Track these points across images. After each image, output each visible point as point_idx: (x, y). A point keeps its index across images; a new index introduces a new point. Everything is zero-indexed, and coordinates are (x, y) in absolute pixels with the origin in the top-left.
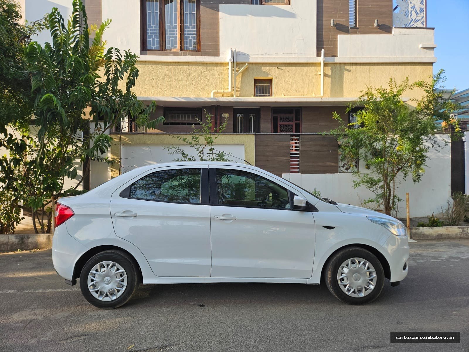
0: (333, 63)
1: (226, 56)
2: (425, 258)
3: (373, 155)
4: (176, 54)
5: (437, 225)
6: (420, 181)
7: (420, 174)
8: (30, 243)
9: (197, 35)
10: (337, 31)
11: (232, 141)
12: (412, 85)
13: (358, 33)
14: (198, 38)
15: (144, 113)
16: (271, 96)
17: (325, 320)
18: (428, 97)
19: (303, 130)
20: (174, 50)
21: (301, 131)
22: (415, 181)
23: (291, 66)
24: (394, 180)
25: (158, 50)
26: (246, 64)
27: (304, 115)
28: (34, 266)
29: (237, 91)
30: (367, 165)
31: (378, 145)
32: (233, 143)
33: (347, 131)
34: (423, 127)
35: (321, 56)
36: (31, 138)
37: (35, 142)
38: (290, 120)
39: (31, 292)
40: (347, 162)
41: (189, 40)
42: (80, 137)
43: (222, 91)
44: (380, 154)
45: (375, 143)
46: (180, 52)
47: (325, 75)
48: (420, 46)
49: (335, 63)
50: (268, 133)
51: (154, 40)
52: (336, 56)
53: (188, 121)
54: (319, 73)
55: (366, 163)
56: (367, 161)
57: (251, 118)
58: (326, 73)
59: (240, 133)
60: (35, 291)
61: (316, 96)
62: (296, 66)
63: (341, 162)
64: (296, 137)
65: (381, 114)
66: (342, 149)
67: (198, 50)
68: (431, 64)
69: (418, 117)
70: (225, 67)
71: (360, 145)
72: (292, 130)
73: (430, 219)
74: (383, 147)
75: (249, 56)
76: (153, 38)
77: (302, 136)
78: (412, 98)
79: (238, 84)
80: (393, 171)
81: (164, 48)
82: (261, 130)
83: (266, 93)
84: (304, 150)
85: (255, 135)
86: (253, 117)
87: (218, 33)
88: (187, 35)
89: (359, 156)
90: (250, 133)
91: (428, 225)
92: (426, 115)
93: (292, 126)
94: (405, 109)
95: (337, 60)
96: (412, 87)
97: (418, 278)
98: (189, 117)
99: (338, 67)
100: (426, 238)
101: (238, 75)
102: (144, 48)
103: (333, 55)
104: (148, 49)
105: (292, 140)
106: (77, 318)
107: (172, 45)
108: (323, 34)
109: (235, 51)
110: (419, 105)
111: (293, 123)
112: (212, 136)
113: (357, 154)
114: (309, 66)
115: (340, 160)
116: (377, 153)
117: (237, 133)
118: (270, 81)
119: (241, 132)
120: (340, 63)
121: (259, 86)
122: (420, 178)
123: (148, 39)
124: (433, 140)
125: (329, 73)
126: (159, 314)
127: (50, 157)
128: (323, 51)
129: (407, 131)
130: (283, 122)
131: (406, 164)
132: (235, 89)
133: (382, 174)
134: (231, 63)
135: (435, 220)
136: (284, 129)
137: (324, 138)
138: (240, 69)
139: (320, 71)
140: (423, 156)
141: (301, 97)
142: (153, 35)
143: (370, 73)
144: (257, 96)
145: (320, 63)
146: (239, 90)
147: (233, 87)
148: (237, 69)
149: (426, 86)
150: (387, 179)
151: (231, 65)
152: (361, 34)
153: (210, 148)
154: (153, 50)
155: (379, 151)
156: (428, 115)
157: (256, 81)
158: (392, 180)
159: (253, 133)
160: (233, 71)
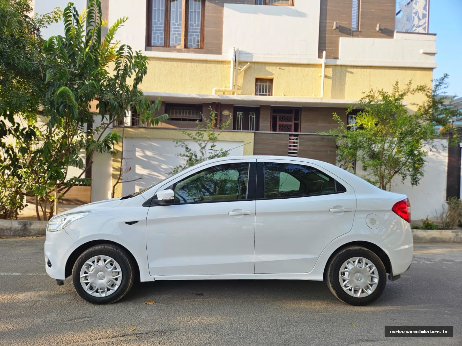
0: (334, 66)
1: (228, 55)
2: (419, 260)
3: (370, 158)
4: (179, 51)
5: (431, 228)
6: (417, 184)
7: (418, 178)
8: (33, 229)
9: (201, 33)
10: (340, 33)
11: (232, 139)
12: (413, 90)
13: (360, 36)
14: (202, 36)
15: (149, 109)
16: (272, 95)
17: (321, 313)
18: (429, 102)
19: (301, 130)
20: (178, 47)
21: (299, 131)
22: (413, 184)
23: (293, 67)
24: (390, 183)
25: (162, 47)
26: (248, 63)
27: (304, 116)
28: (37, 251)
29: (238, 89)
30: (364, 166)
31: (376, 148)
32: (233, 140)
33: (346, 132)
34: (424, 131)
35: (322, 58)
36: (36, 127)
37: (40, 131)
38: (289, 120)
39: (35, 276)
40: (344, 163)
41: (192, 38)
42: (84, 129)
43: (223, 89)
44: (378, 156)
45: (374, 146)
46: (184, 49)
47: (326, 77)
48: (422, 51)
49: (336, 65)
50: (268, 132)
51: (158, 36)
52: (338, 59)
53: (188, 117)
54: (320, 75)
55: (363, 164)
56: (364, 163)
57: (251, 117)
58: (327, 74)
59: (239, 131)
60: (39, 275)
61: (316, 97)
62: (297, 67)
63: (338, 163)
64: (294, 136)
65: (380, 117)
66: (340, 149)
67: (202, 48)
68: (431, 69)
69: (418, 121)
70: (227, 66)
71: (359, 146)
72: (291, 130)
73: (424, 222)
74: (381, 149)
75: (253, 55)
76: (158, 34)
77: (301, 136)
78: (412, 102)
79: (240, 82)
80: (390, 173)
81: (168, 45)
82: (260, 128)
83: (266, 92)
84: (303, 150)
85: (255, 133)
86: (252, 116)
87: (221, 32)
88: (191, 33)
89: (356, 158)
90: (249, 131)
91: (422, 228)
92: (425, 120)
93: (291, 126)
94: (405, 113)
95: (339, 62)
96: (413, 92)
97: (411, 278)
98: (189, 113)
99: (338, 69)
100: (420, 241)
101: (239, 74)
102: (149, 44)
103: (335, 57)
104: (152, 44)
105: (291, 140)
106: (81, 301)
107: (176, 42)
108: (325, 36)
109: (238, 50)
110: (419, 109)
111: (292, 123)
112: (215, 132)
113: (354, 155)
114: (311, 67)
115: (337, 161)
116: (374, 156)
117: (237, 131)
118: (271, 81)
119: (240, 129)
120: (341, 66)
121: (260, 85)
122: (419, 182)
123: (153, 36)
124: (431, 144)
125: (330, 74)
126: (159, 301)
127: (55, 147)
128: (324, 53)
129: (406, 135)
130: (282, 121)
131: (403, 167)
132: (236, 87)
133: (379, 177)
134: (234, 61)
135: (429, 223)
136: (283, 128)
137: (323, 138)
138: (242, 68)
139: (321, 73)
140: (422, 159)
141: (301, 98)
142: (158, 32)
143: (370, 76)
144: (257, 95)
145: (321, 65)
146: (240, 88)
147: (234, 86)
148: (239, 68)
149: (427, 90)
150: (383, 181)
151: (234, 63)
152: (363, 37)
153: (212, 144)
154: (157, 46)
155: (376, 154)
156: (428, 120)
157: (257, 80)
158: (388, 183)
159: (252, 131)
160: (235, 70)
